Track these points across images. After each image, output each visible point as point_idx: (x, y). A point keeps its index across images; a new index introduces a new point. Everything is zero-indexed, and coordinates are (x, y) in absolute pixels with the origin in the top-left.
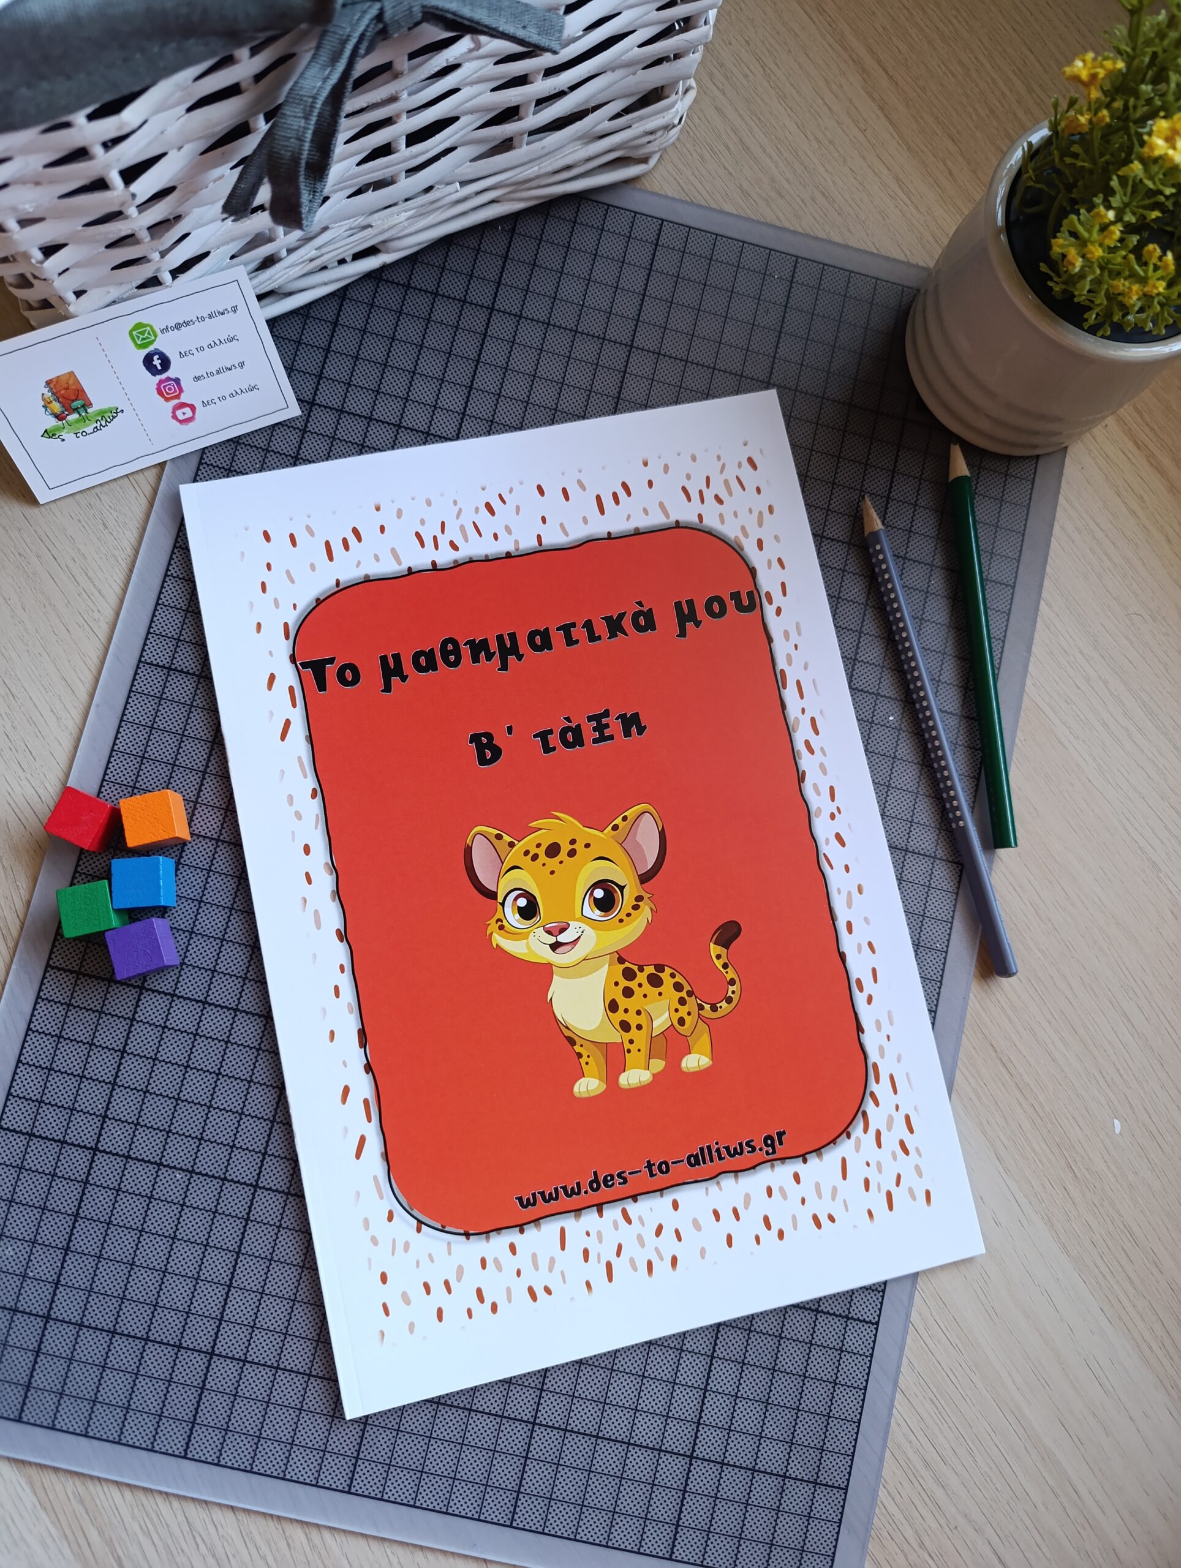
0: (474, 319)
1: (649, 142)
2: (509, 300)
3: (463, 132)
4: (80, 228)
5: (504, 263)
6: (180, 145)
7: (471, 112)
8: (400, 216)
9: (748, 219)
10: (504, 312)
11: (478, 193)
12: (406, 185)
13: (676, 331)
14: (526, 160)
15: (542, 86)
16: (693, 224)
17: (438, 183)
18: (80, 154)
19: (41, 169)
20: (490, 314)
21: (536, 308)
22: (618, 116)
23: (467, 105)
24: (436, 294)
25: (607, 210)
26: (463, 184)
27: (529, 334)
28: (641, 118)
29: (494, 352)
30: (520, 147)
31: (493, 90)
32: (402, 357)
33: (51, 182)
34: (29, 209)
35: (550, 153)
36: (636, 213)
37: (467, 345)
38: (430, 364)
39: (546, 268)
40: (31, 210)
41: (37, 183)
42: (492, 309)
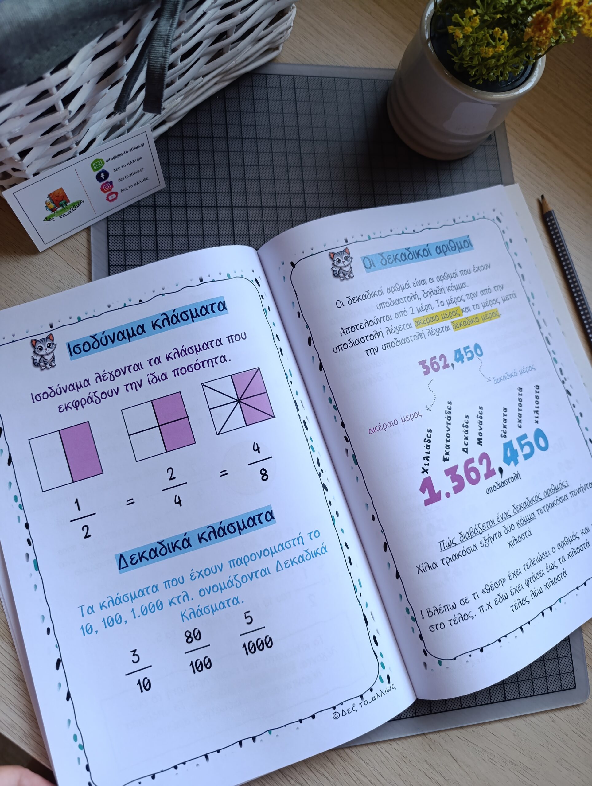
0: (220, 145)
1: (281, 38)
2: (233, 132)
3: (204, 49)
4: (40, 137)
5: (226, 114)
6: (88, 81)
7: (207, 38)
8: (177, 100)
9: (332, 66)
10: (234, 138)
11: (209, 81)
12: (179, 83)
13: (318, 127)
14: (230, 58)
15: (240, 17)
16: (309, 75)
17: (192, 79)
18: (45, 94)
19: (25, 106)
20: (227, 141)
21: (248, 132)
22: (267, 27)
23: (208, 34)
24: (197, 137)
25: (266, 77)
26: (204, 76)
27: (249, 146)
28: (277, 26)
29: (235, 159)
30: (227, 52)
31: (218, 24)
32: (191, 172)
33: (28, 114)
34: (17, 131)
35: (241, 52)
36: (280, 75)
37: (220, 159)
38: (206, 173)
39: (246, 112)
40: (18, 132)
41: (22, 116)
42: (227, 138)
